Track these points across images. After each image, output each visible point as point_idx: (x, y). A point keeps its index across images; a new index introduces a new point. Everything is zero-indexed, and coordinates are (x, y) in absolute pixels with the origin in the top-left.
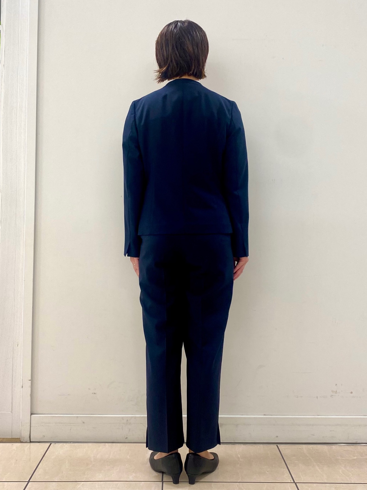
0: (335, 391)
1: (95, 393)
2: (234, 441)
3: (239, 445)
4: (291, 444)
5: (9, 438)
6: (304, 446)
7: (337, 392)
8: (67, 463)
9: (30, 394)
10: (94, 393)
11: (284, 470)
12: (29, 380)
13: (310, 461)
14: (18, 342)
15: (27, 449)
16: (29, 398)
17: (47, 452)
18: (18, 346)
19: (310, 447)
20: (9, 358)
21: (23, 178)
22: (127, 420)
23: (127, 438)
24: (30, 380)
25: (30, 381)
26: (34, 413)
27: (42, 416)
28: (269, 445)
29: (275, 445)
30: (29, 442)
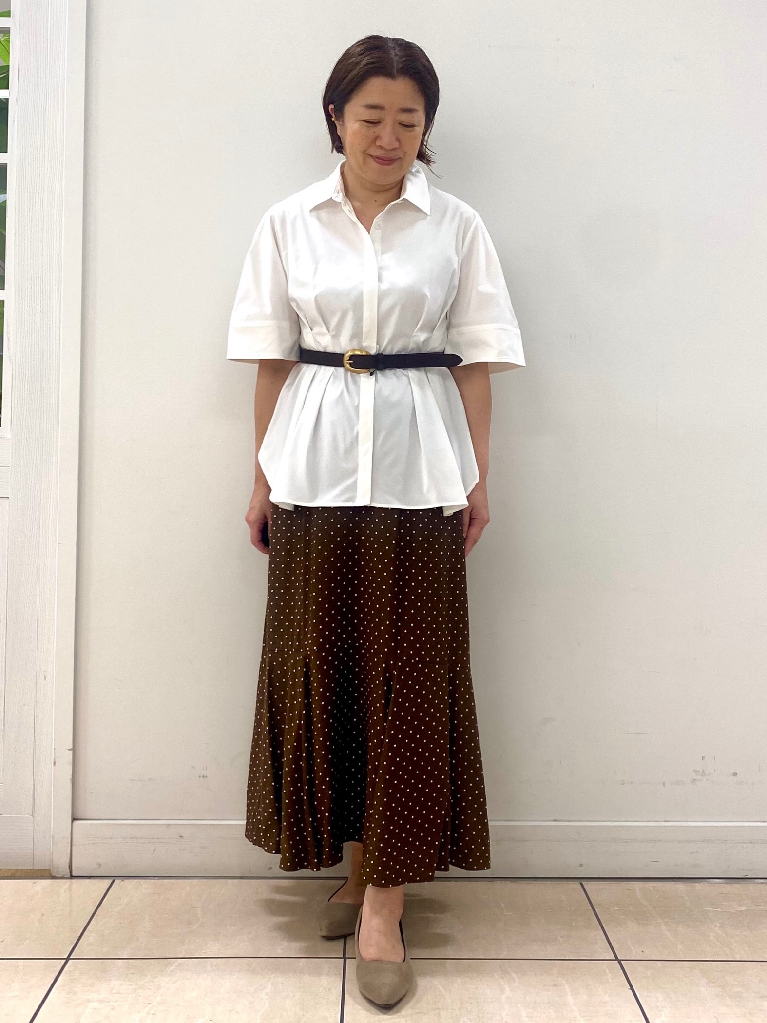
0: (701, 771)
1: (205, 775)
2: (492, 875)
3: (503, 882)
4: (611, 880)
5: (28, 870)
6: (637, 885)
7: (706, 772)
8: (146, 920)
9: (70, 777)
10: (203, 777)
11: (597, 933)
13: (649, 916)
14: (45, 671)
15: (65, 891)
16: (69, 785)
17: (104, 899)
18: (45, 679)
19: (650, 885)
20: (26, 705)
23: (271, 868)
24: (71, 750)
26: (79, 817)
27: (95, 824)
28: (565, 882)
29: (577, 882)
30: (69, 876)
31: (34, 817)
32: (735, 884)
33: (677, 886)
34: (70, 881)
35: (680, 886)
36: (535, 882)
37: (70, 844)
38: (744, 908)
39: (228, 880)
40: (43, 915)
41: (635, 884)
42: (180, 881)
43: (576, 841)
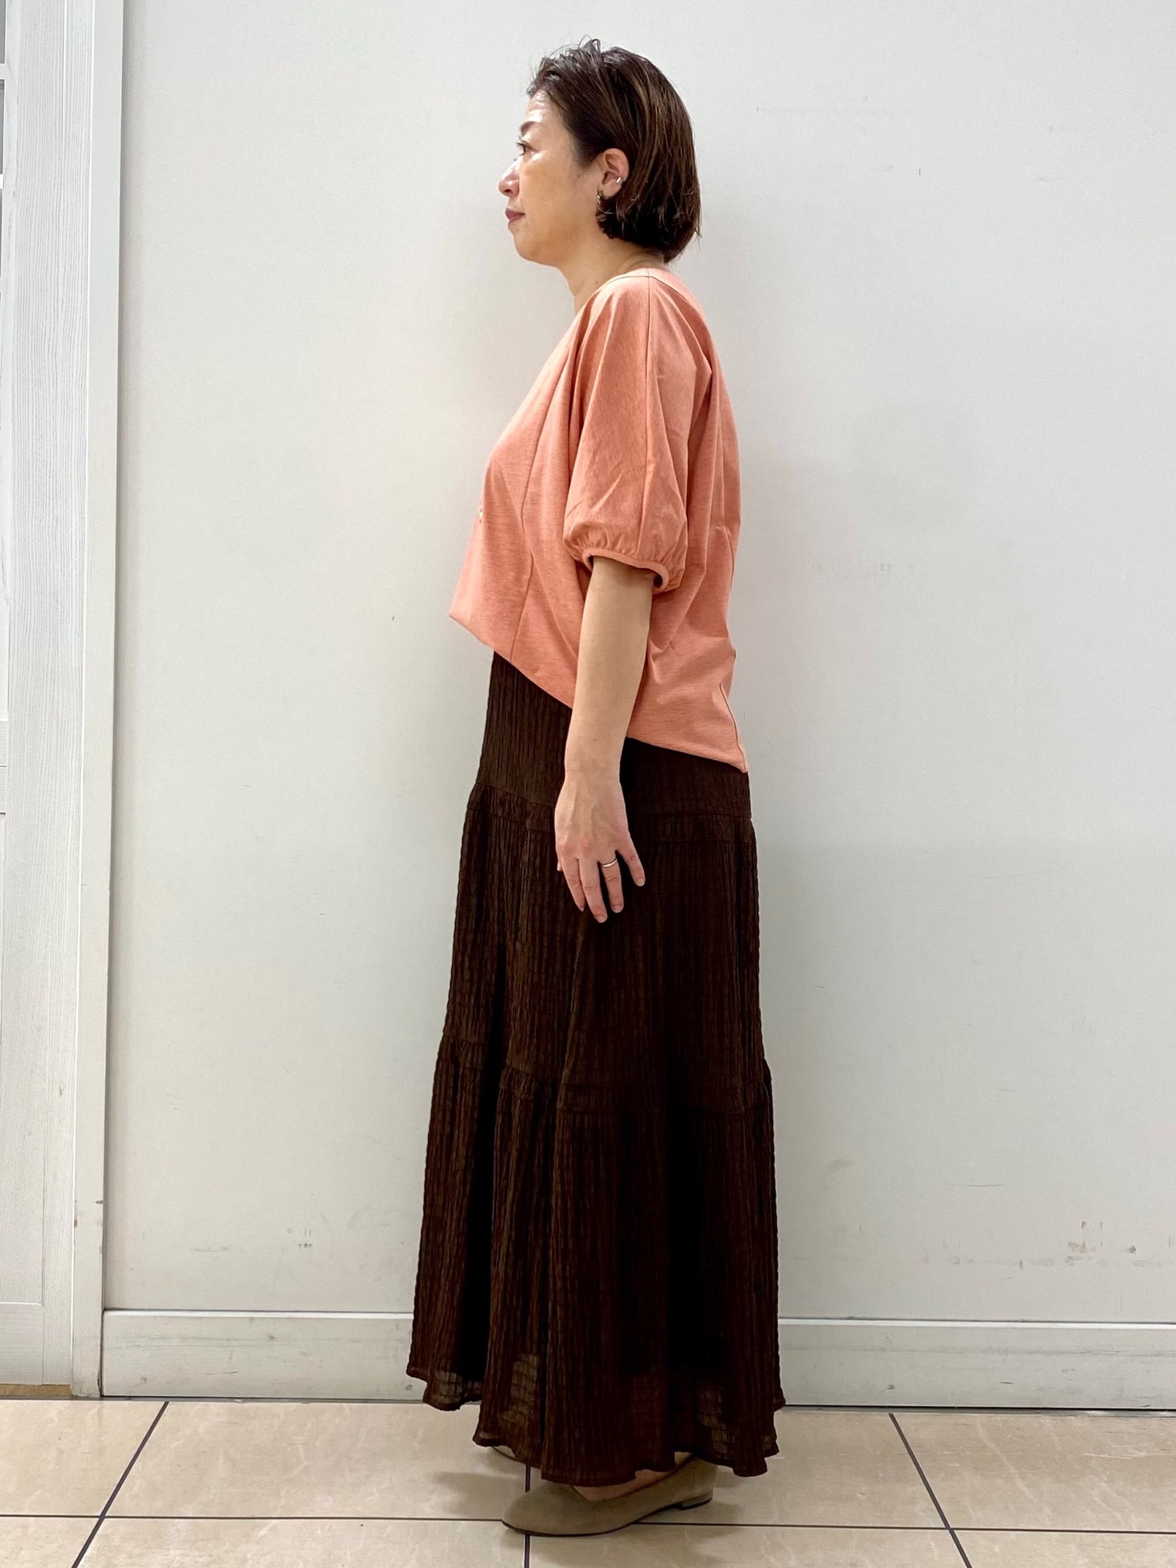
0: (1081, 1244)
1: (308, 1243)
4: (940, 1410)
5: (34, 1386)
6: (978, 1417)
7: (1087, 1247)
8: (220, 1462)
9: (101, 1244)
10: (306, 1245)
11: (916, 1490)
12: (97, 1202)
13: (997, 1464)
14: (61, 1082)
15: (93, 1419)
16: (99, 1257)
17: (155, 1429)
19: (1000, 1419)
24: (101, 1202)
25: (102, 1205)
26: (112, 1306)
27: (139, 1317)
28: (866, 1413)
29: (882, 1413)
30: (98, 1396)
31: (44, 1305)
32: (1131, 1419)
33: (1042, 1421)
34: (100, 1404)
35: (1046, 1419)
36: (819, 1412)
37: (99, 1348)
38: (1143, 1454)
39: (344, 1404)
40: (62, 1453)
41: (975, 1417)
42: (269, 1404)
43: (883, 1350)
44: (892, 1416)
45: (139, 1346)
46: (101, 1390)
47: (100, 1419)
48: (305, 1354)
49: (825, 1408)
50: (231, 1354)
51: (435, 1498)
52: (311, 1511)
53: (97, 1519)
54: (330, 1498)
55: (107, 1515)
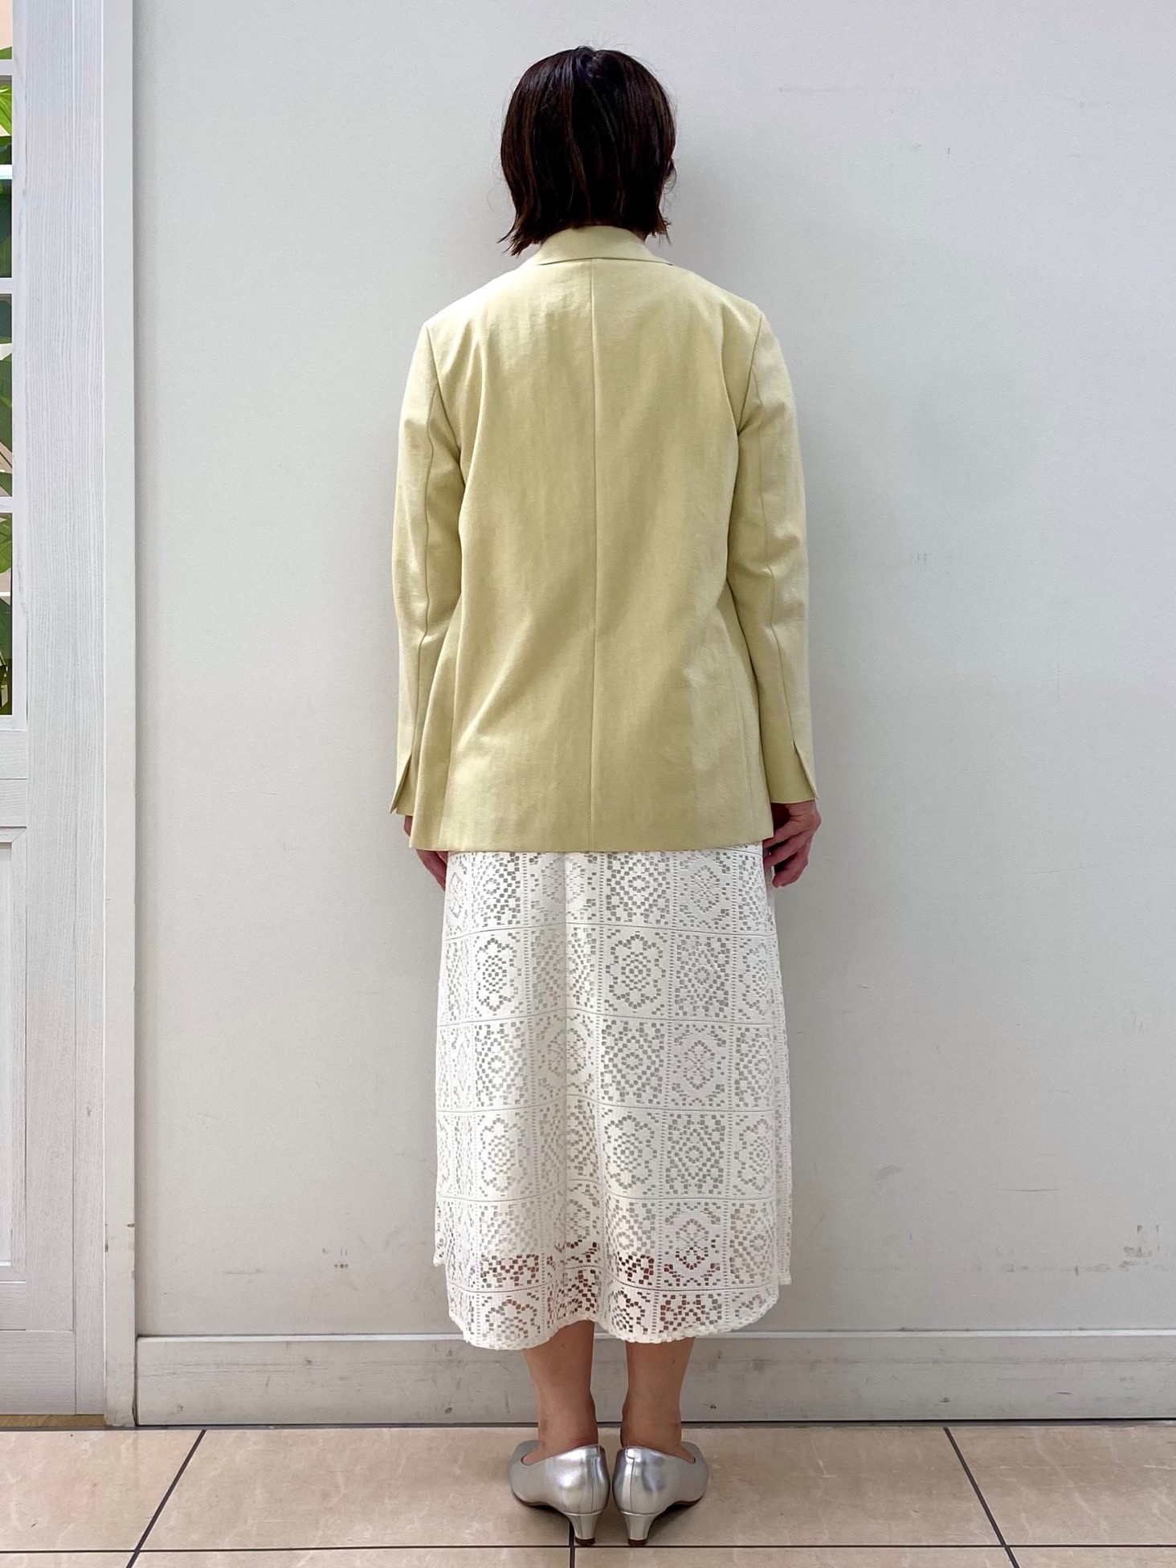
0: (1136, 1248)
1: (344, 1264)
2: (803, 1417)
3: (822, 1428)
4: (991, 1423)
5: (68, 1415)
6: (1036, 1430)
7: (1143, 1251)
8: (258, 1491)
9: (133, 1269)
10: (342, 1266)
11: (971, 1505)
12: (129, 1226)
13: (1054, 1478)
14: (89, 1102)
15: (128, 1449)
16: (131, 1282)
17: (191, 1460)
18: (89, 1114)
19: (1056, 1431)
20: (61, 1156)
21: (96, 565)
22: (450, 1353)
23: (451, 1409)
24: (132, 1226)
25: (133, 1229)
26: (145, 1333)
27: (174, 1343)
28: (920, 1428)
29: (936, 1427)
30: (133, 1425)
31: (75, 1334)
33: (1100, 1432)
34: (135, 1433)
35: (1105, 1432)
36: (873, 1428)
37: (133, 1375)
39: (384, 1429)
40: (95, 1485)
41: (1033, 1429)
42: (308, 1430)
43: (935, 1362)
44: (947, 1431)
45: (174, 1373)
46: (136, 1419)
47: (136, 1448)
48: (341, 1378)
49: (876, 1424)
50: (269, 1380)
51: (476, 1525)
52: (350, 1540)
53: (133, 1553)
54: (370, 1527)
55: (142, 1549)
